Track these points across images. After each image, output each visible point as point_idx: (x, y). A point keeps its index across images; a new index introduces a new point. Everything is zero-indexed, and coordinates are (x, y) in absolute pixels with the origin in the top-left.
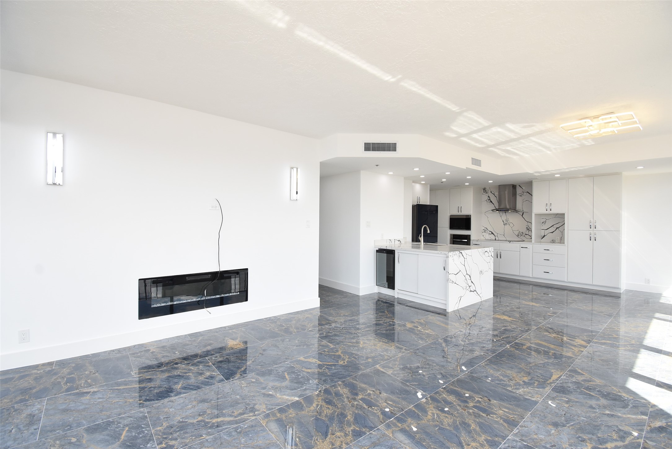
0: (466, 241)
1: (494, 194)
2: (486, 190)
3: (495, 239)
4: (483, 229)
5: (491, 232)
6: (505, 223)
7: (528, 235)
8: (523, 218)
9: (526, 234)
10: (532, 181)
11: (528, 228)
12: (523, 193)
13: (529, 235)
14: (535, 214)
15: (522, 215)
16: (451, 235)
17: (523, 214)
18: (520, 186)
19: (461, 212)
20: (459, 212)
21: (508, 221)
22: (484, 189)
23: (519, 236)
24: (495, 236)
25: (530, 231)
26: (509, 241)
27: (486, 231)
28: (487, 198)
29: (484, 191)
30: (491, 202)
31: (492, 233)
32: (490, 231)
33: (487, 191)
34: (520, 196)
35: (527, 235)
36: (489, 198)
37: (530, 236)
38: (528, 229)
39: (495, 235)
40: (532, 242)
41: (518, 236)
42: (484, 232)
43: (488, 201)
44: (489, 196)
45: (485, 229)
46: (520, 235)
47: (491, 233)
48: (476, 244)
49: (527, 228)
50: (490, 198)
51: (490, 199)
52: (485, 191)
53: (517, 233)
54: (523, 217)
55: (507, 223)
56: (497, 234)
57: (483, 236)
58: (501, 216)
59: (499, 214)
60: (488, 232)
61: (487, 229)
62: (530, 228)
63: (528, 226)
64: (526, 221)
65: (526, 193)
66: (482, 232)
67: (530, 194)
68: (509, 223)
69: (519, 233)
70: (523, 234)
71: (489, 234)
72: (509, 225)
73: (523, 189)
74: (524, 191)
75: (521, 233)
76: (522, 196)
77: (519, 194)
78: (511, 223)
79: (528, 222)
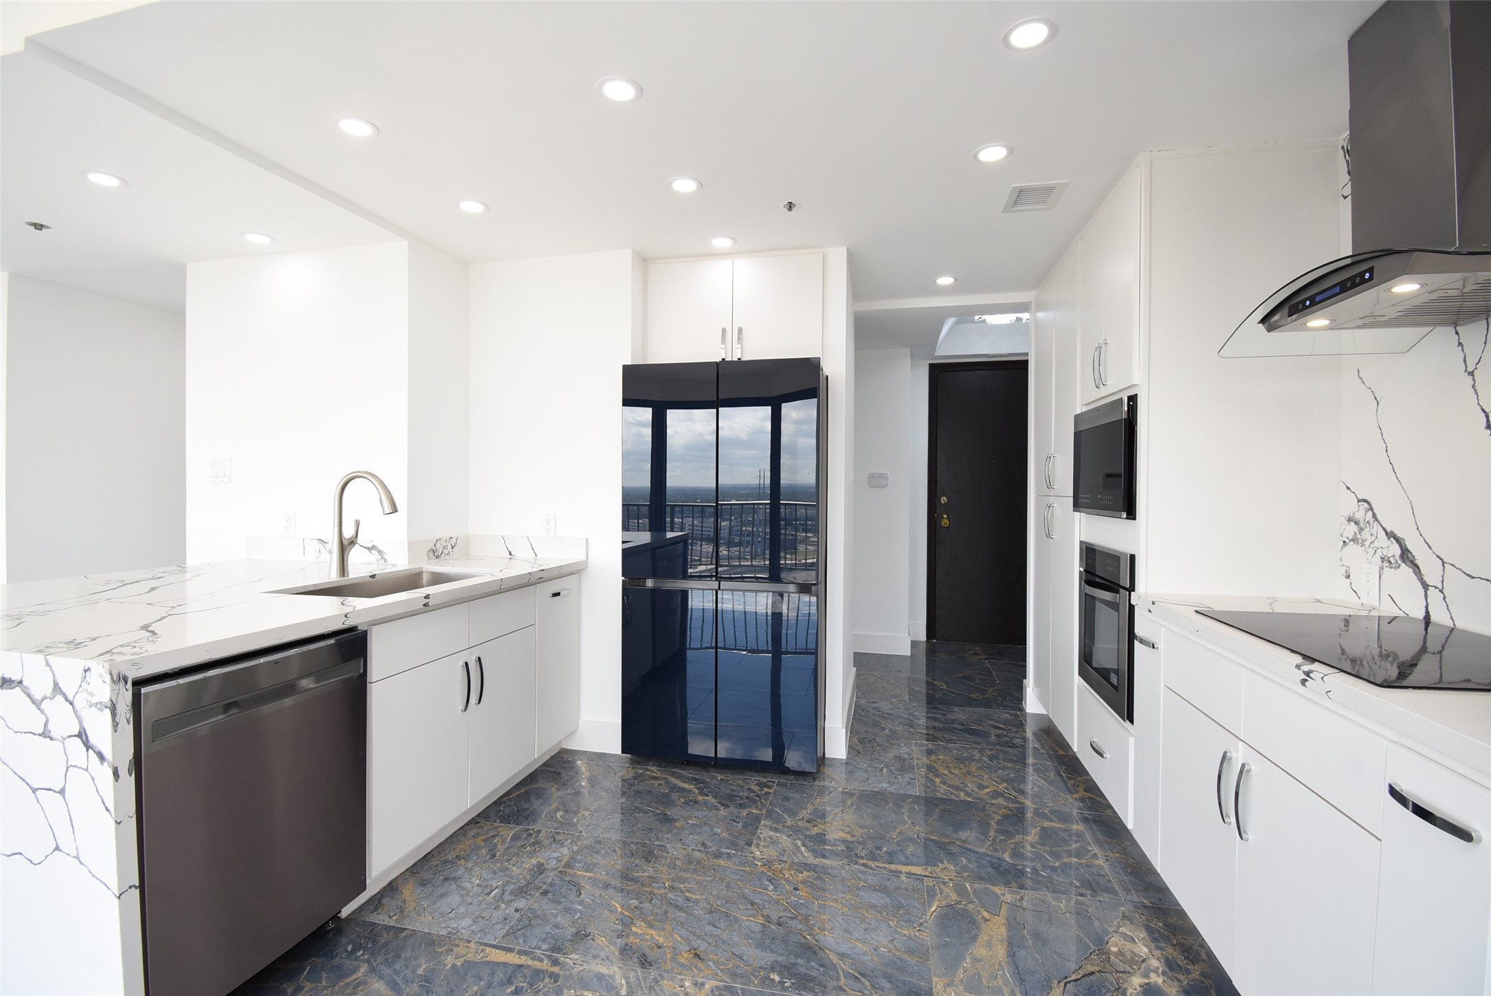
3: (1427, 620)
4: (1347, 513)
5: (1398, 540)
19: (1106, 384)
20: (1097, 385)
24: (1426, 587)
27: (1366, 534)
31: (1406, 555)
32: (1390, 535)
42: (1354, 540)
45: (1359, 515)
47: (1398, 551)
56: (1443, 562)
57: (1349, 576)
58: (1471, 374)
59: (1460, 344)
60: (1376, 544)
61: (1371, 509)
66: (1344, 542)
71: (1382, 559)
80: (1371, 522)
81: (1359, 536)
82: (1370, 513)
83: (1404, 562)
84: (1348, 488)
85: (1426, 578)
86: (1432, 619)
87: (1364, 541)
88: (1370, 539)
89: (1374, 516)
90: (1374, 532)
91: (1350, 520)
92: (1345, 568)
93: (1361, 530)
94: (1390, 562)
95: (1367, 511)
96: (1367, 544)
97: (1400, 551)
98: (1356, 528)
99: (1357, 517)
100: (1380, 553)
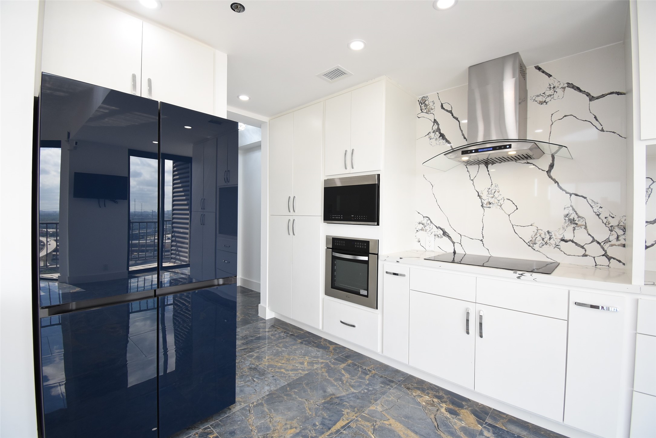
0: (366, 258)
1: (451, 112)
2: (427, 102)
3: (455, 253)
4: (419, 221)
5: (441, 229)
6: (485, 202)
7: (572, 241)
8: (554, 180)
9: (563, 240)
11: (573, 216)
12: (551, 92)
13: (576, 244)
15: (549, 172)
16: (327, 238)
17: (552, 166)
18: (539, 69)
19: (353, 168)
20: (346, 168)
21: (496, 194)
22: (423, 102)
23: (536, 247)
24: (454, 243)
25: (580, 226)
27: (427, 228)
28: (429, 126)
29: (423, 108)
30: (442, 136)
31: (445, 233)
32: (438, 228)
33: (431, 104)
34: (541, 103)
35: (566, 241)
36: (436, 127)
37: (582, 247)
38: (572, 221)
39: (454, 240)
40: (632, 284)
41: (531, 244)
42: (422, 230)
43: (432, 135)
44: (435, 121)
45: (425, 221)
46: (539, 241)
47: (442, 232)
48: (395, 274)
49: (567, 216)
50: (438, 124)
51: (439, 130)
52: (426, 105)
53: (528, 234)
54: (550, 177)
55: (491, 200)
56: (461, 235)
57: (419, 242)
58: (472, 180)
59: (468, 171)
60: (432, 231)
61: (430, 219)
62: (579, 217)
63: (573, 209)
64: (563, 190)
65: (564, 88)
66: (417, 231)
67: (578, 89)
68: (501, 202)
69: (536, 234)
70: (550, 239)
71: (435, 235)
72: (501, 206)
73: (550, 76)
74: (556, 84)
75: (543, 236)
76: (546, 103)
77: (538, 96)
78: (506, 200)
79: (573, 195)
80: (430, 224)
81: (424, 228)
82: (429, 221)
83: (444, 236)
84: (419, 213)
86: (456, 252)
87: (426, 231)
88: (429, 229)
89: (431, 222)
90: (431, 227)
91: (419, 223)
92: (418, 239)
93: (425, 226)
94: (438, 236)
95: (427, 220)
96: (428, 231)
97: (442, 233)
98: (423, 226)
99: (423, 222)
100: (433, 233)
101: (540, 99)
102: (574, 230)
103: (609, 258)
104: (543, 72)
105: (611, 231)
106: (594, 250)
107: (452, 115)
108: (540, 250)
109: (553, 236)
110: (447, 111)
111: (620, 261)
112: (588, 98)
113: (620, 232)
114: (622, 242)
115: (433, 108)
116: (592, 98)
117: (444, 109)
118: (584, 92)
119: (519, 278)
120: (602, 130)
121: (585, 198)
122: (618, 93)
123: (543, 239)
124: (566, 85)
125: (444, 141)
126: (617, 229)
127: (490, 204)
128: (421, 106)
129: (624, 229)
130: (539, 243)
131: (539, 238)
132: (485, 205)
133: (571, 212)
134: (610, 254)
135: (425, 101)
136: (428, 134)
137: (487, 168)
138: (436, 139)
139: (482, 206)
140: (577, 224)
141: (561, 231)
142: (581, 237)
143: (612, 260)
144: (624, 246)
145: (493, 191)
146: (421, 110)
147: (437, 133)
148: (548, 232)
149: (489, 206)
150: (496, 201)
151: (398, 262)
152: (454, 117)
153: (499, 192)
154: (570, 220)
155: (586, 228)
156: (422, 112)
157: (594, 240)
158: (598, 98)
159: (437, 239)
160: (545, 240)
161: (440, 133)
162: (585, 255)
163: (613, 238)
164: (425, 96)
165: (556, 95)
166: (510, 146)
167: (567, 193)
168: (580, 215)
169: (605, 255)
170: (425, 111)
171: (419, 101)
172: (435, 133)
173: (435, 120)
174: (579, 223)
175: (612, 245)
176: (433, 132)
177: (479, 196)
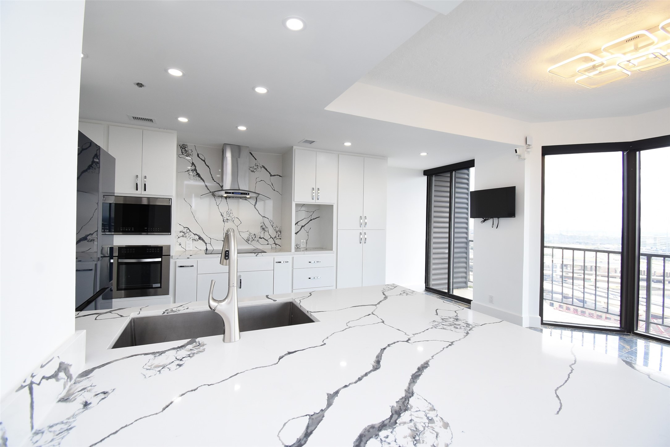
0: (159, 260)
1: (204, 161)
2: (187, 149)
3: (207, 249)
4: (181, 230)
5: (198, 235)
6: (225, 219)
8: (257, 210)
9: (260, 238)
10: (293, 147)
11: (264, 227)
12: (256, 167)
13: (265, 239)
14: (296, 204)
15: (255, 205)
17: (256, 203)
18: (252, 154)
19: (145, 190)
20: (137, 190)
21: (231, 215)
22: (183, 148)
23: (249, 242)
24: (206, 244)
25: (266, 231)
26: (255, 253)
27: (187, 235)
28: (188, 166)
29: (184, 152)
30: (198, 175)
31: (200, 238)
32: (195, 234)
33: (190, 151)
34: (252, 171)
35: (261, 238)
36: (193, 168)
37: (267, 241)
38: (263, 229)
40: (291, 252)
41: (247, 241)
42: (183, 236)
43: (191, 172)
44: (193, 164)
45: (185, 230)
46: (251, 239)
49: (261, 226)
50: (195, 167)
51: (195, 170)
52: (185, 150)
53: (246, 236)
54: (255, 208)
55: (228, 218)
56: (211, 239)
57: (181, 245)
58: (218, 206)
59: (215, 200)
60: (190, 237)
61: (189, 229)
62: (266, 227)
63: (264, 224)
64: (260, 215)
65: (261, 167)
66: (179, 237)
67: (266, 169)
68: (234, 219)
69: (249, 236)
70: (255, 237)
71: (193, 240)
72: (233, 221)
73: (256, 159)
74: (258, 165)
75: (252, 236)
76: (254, 172)
77: (251, 167)
78: (236, 218)
79: (264, 217)
80: (189, 232)
81: (184, 235)
82: (188, 230)
83: (200, 239)
84: (180, 225)
85: (206, 242)
87: (186, 237)
88: (188, 236)
89: (190, 231)
90: (190, 234)
91: (181, 232)
92: (179, 243)
93: (185, 234)
94: (195, 240)
95: (187, 230)
96: (187, 237)
97: (198, 238)
98: (183, 234)
99: (184, 231)
100: (192, 238)
101: (251, 169)
102: (264, 233)
103: (276, 244)
104: (253, 156)
105: (277, 233)
106: (271, 241)
107: (205, 163)
108: (251, 243)
109: (256, 236)
110: (202, 159)
111: (279, 245)
112: (270, 175)
113: (279, 233)
114: (280, 237)
115: (191, 154)
116: (271, 175)
117: (199, 157)
118: (268, 172)
119: (256, 256)
120: (274, 190)
121: (268, 219)
122: (280, 176)
123: (252, 238)
124: (262, 166)
125: (200, 178)
126: (278, 232)
127: (228, 220)
128: (182, 150)
129: (281, 232)
130: (250, 240)
131: (251, 238)
132: (225, 221)
133: (263, 225)
134: (276, 243)
135: (185, 148)
136: (188, 171)
137: (226, 199)
138: (194, 176)
139: (223, 221)
140: (265, 230)
141: (260, 234)
142: (267, 236)
143: (277, 245)
144: (280, 239)
145: (229, 213)
146: (182, 153)
147: (195, 172)
148: (255, 235)
149: (227, 221)
150: (231, 219)
151: (188, 258)
152: (206, 165)
153: (232, 214)
154: (263, 228)
155: (268, 232)
156: (183, 154)
157: (271, 237)
158: (273, 176)
159: (194, 242)
160: (253, 238)
161: (197, 172)
162: (268, 244)
163: (277, 236)
164: (185, 144)
165: (258, 170)
166: (249, 194)
167: (262, 216)
168: (266, 226)
169: (275, 243)
170: (185, 154)
171: (180, 145)
172: (193, 172)
173: (192, 162)
174: (266, 230)
175: (277, 239)
176: (192, 170)
177: (221, 215)
